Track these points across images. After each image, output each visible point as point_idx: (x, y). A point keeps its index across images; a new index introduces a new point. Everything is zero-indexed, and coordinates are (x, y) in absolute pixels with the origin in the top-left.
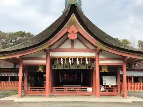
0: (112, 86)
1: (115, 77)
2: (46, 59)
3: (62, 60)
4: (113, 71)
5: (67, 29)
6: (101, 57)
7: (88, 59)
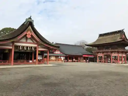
0: (40, 60)
1: (41, 56)
2: (12, 46)
3: (21, 47)
4: (42, 53)
5: (26, 32)
6: (39, 47)
7: (34, 48)
